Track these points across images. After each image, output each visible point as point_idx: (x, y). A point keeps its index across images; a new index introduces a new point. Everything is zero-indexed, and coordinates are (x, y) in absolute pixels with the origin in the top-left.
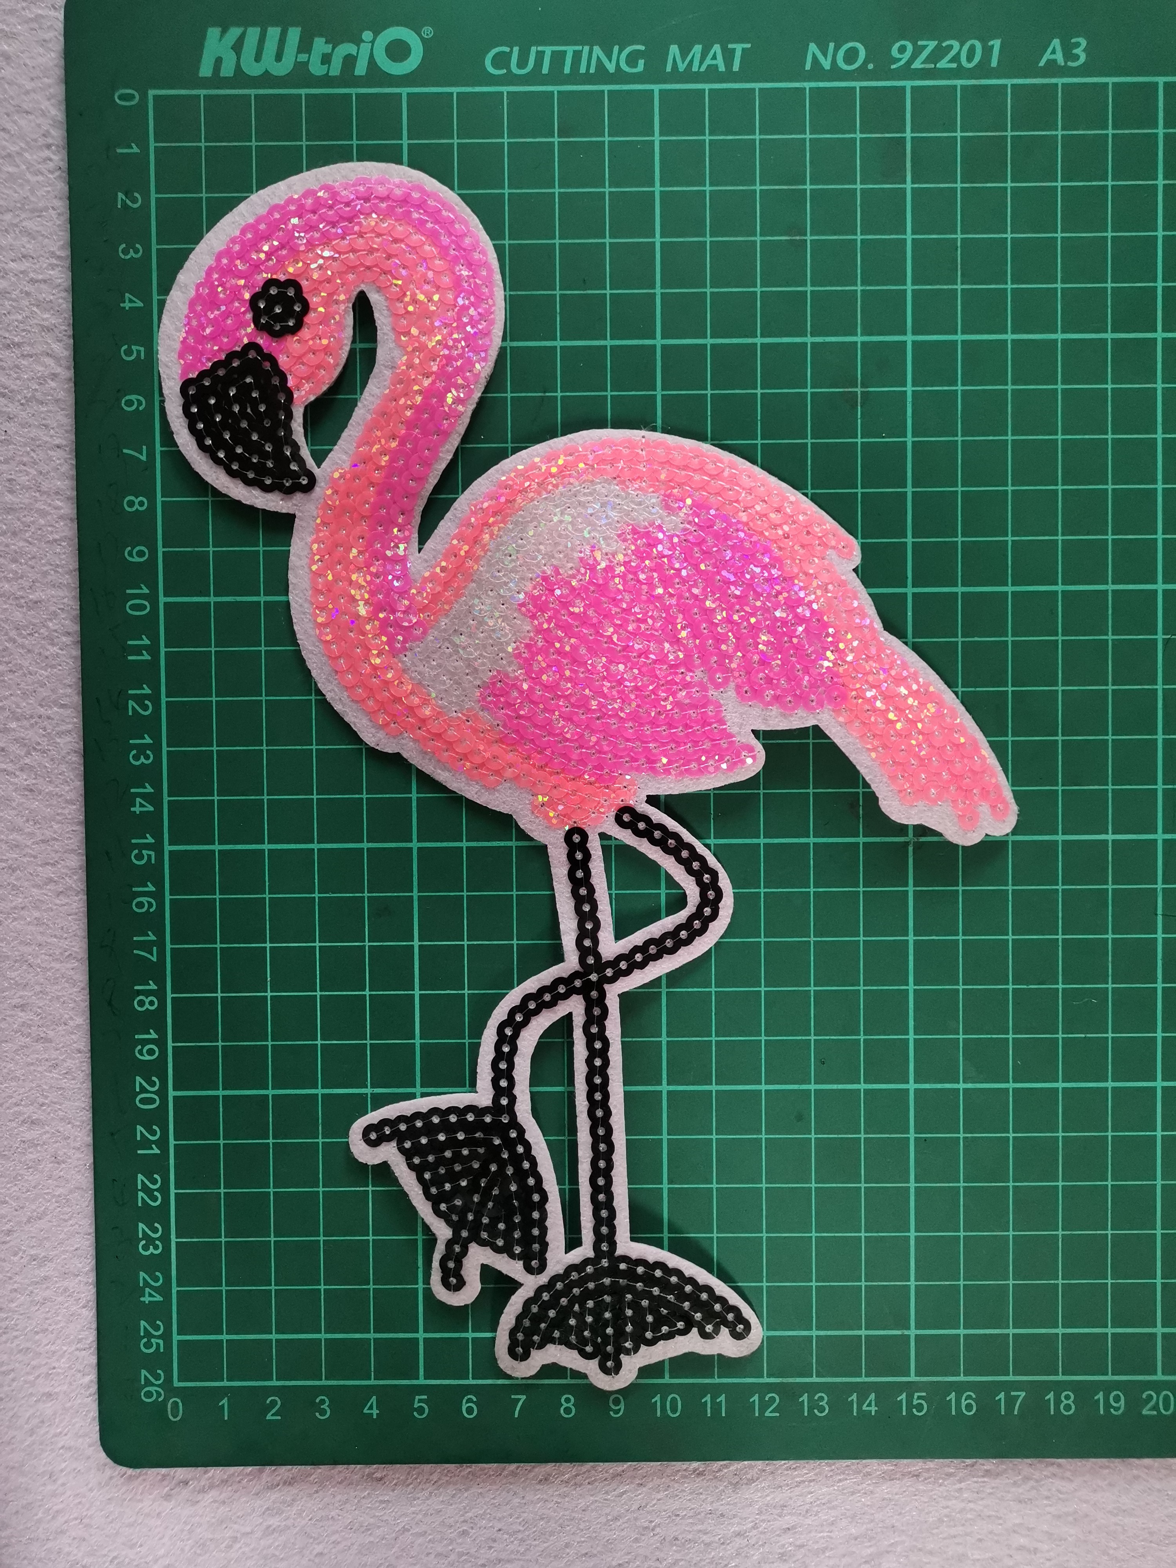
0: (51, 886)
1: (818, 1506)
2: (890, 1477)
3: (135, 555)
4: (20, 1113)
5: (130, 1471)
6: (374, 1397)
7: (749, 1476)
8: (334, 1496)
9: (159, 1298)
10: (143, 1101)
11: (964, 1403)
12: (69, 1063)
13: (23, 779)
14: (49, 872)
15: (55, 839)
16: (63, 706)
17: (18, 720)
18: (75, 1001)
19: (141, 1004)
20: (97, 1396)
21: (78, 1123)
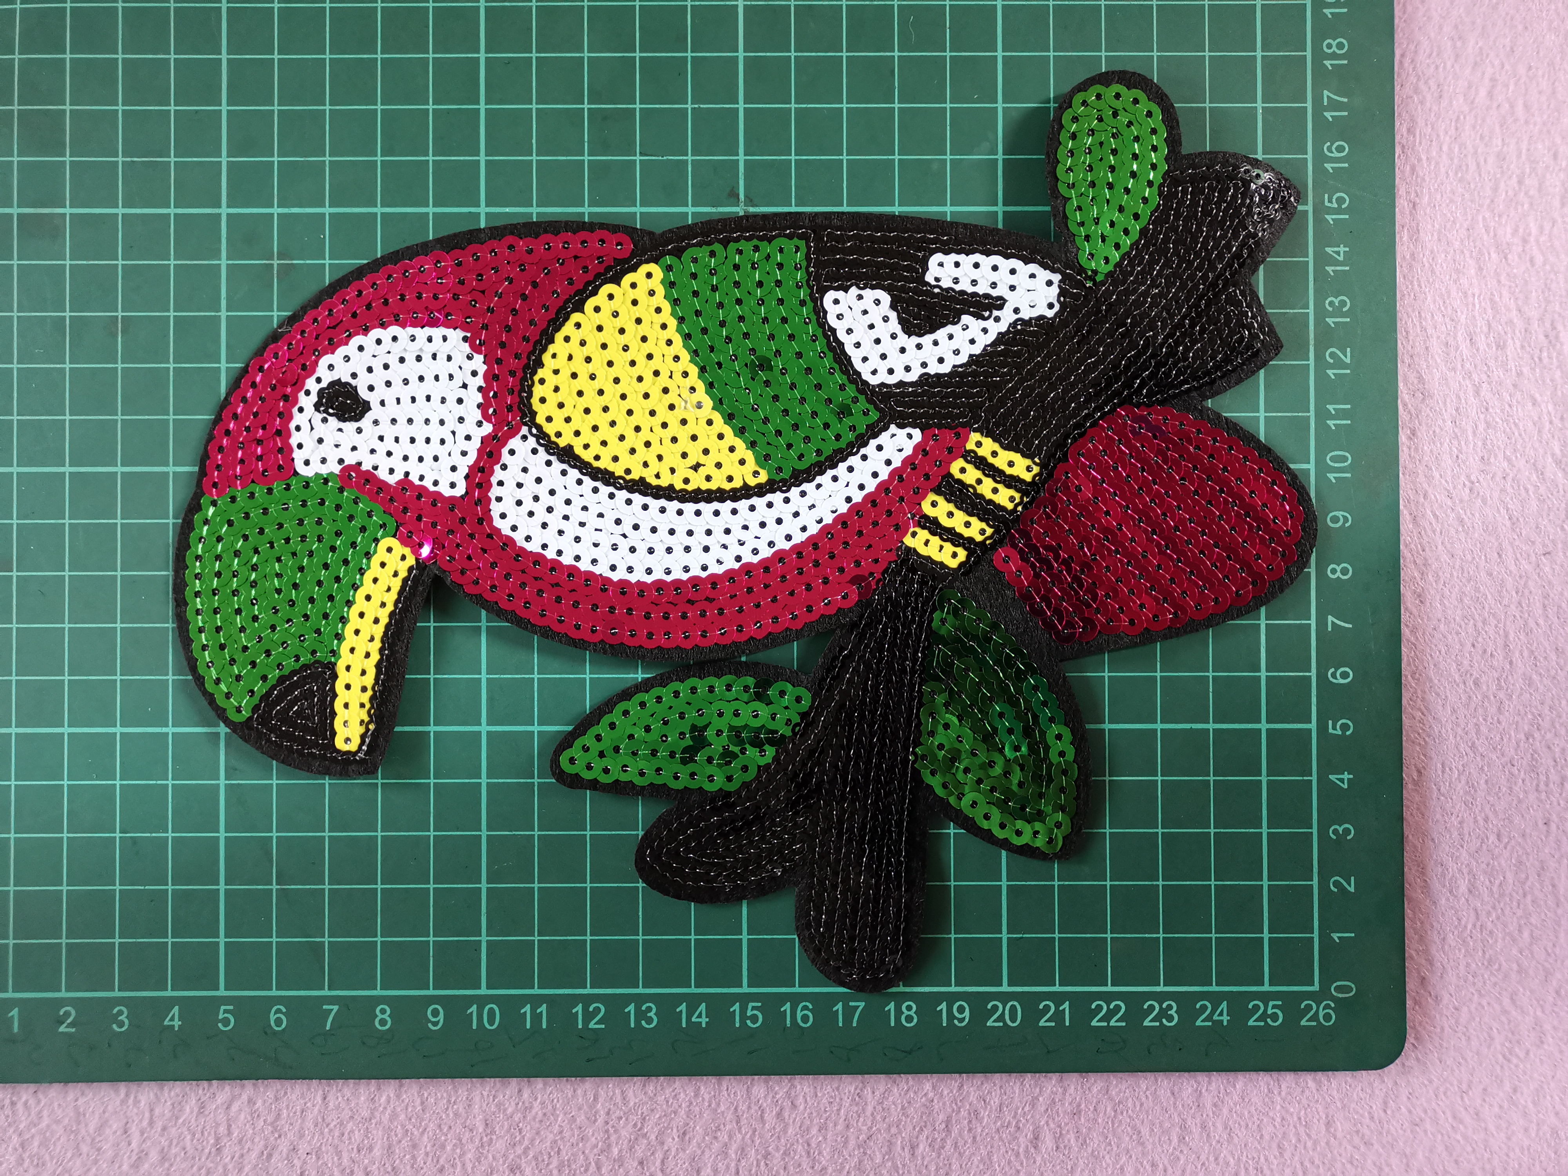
0: (786, 1114)
1: (1446, 308)
2: (1415, 233)
3: (436, 1019)
4: (1027, 1151)
5: (1410, 1039)
6: (1332, 777)
7: (1416, 381)
8: (1437, 821)
9: (1224, 1005)
10: (1013, 1018)
11: (1336, 155)
12: (973, 1098)
13: (672, 1142)
14: (770, 1117)
15: (736, 1109)
16: (596, 1098)
17: (609, 1146)
18: (908, 1090)
19: (909, 1019)
20: (1330, 1073)
21: (1038, 1090)
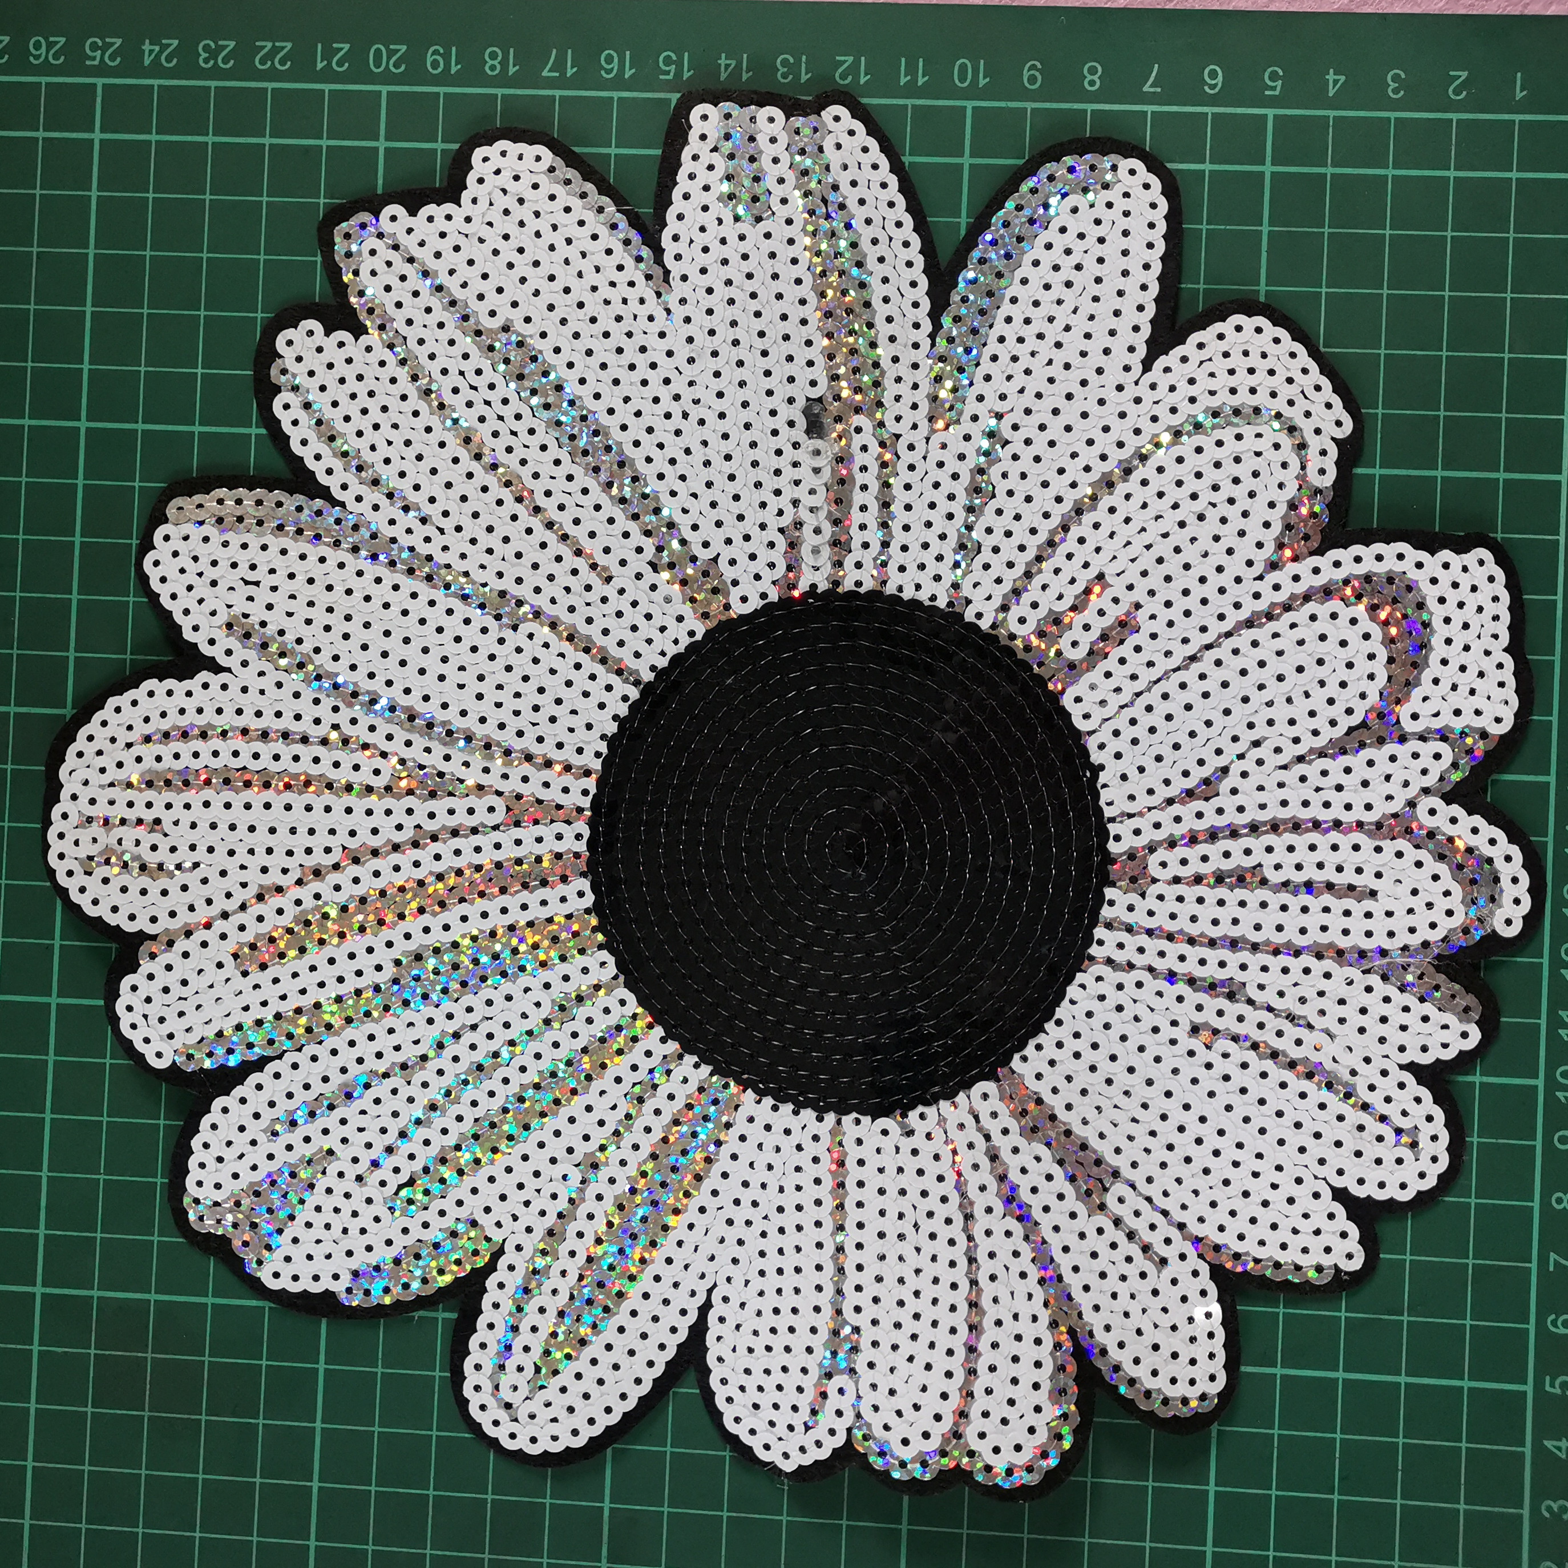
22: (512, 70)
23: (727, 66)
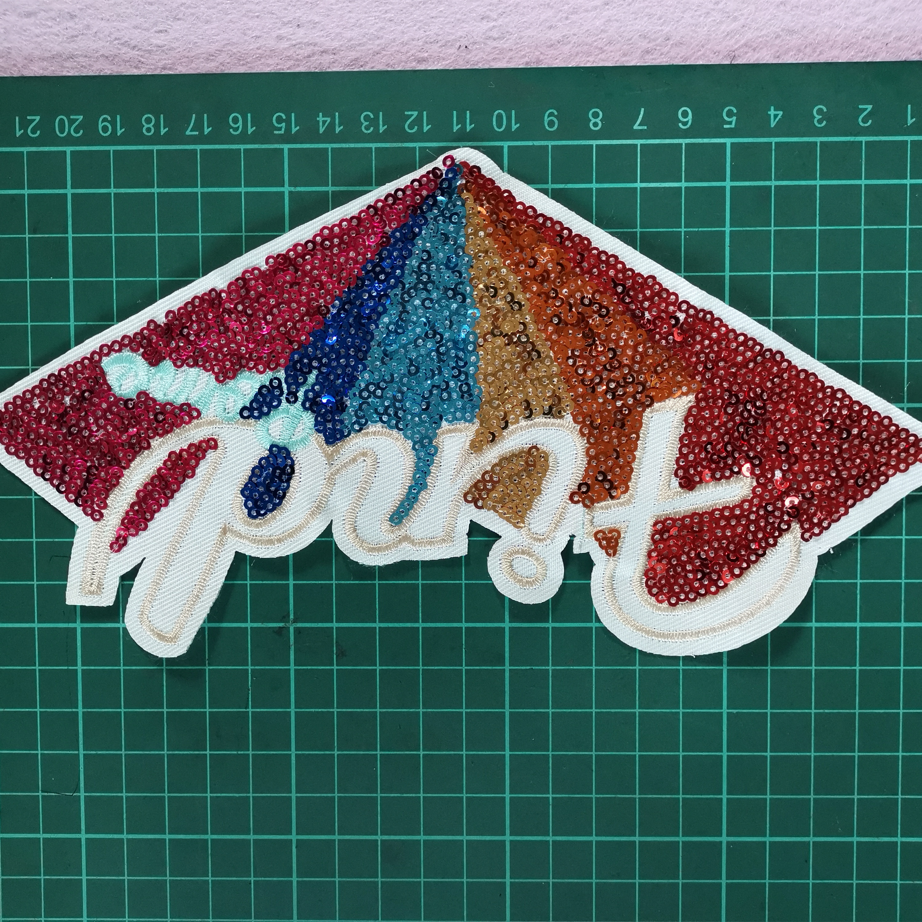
22: (163, 131)
23: (324, 122)
